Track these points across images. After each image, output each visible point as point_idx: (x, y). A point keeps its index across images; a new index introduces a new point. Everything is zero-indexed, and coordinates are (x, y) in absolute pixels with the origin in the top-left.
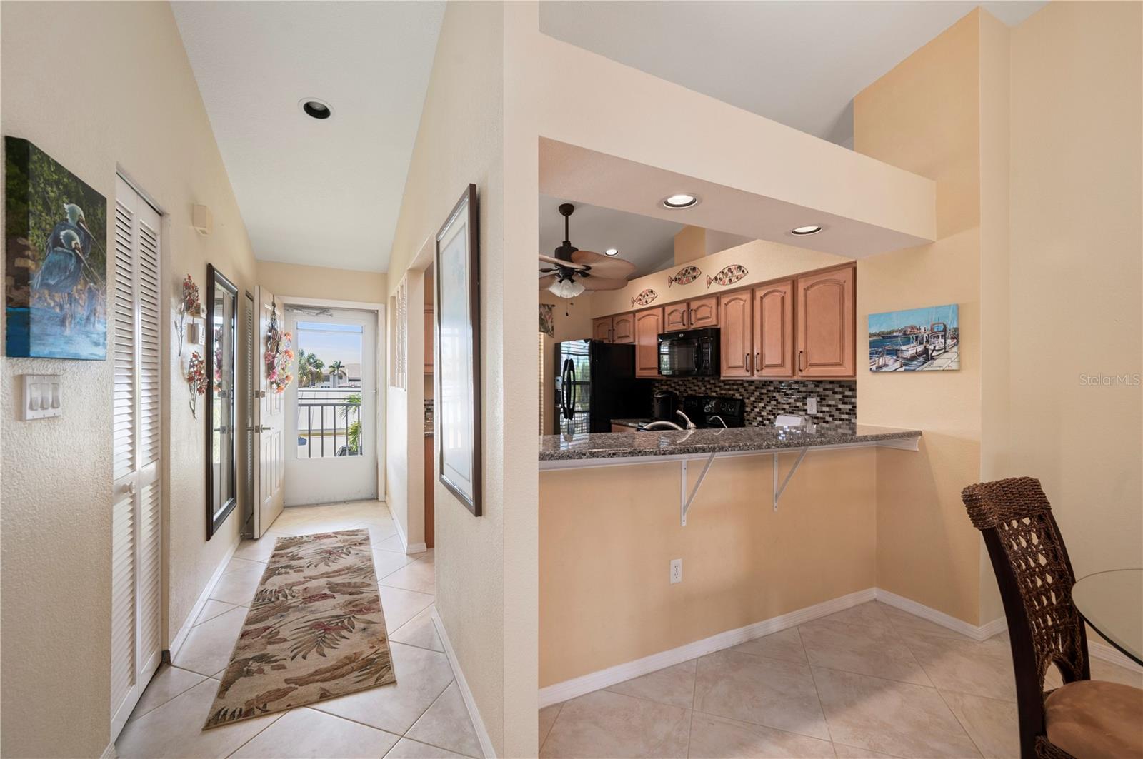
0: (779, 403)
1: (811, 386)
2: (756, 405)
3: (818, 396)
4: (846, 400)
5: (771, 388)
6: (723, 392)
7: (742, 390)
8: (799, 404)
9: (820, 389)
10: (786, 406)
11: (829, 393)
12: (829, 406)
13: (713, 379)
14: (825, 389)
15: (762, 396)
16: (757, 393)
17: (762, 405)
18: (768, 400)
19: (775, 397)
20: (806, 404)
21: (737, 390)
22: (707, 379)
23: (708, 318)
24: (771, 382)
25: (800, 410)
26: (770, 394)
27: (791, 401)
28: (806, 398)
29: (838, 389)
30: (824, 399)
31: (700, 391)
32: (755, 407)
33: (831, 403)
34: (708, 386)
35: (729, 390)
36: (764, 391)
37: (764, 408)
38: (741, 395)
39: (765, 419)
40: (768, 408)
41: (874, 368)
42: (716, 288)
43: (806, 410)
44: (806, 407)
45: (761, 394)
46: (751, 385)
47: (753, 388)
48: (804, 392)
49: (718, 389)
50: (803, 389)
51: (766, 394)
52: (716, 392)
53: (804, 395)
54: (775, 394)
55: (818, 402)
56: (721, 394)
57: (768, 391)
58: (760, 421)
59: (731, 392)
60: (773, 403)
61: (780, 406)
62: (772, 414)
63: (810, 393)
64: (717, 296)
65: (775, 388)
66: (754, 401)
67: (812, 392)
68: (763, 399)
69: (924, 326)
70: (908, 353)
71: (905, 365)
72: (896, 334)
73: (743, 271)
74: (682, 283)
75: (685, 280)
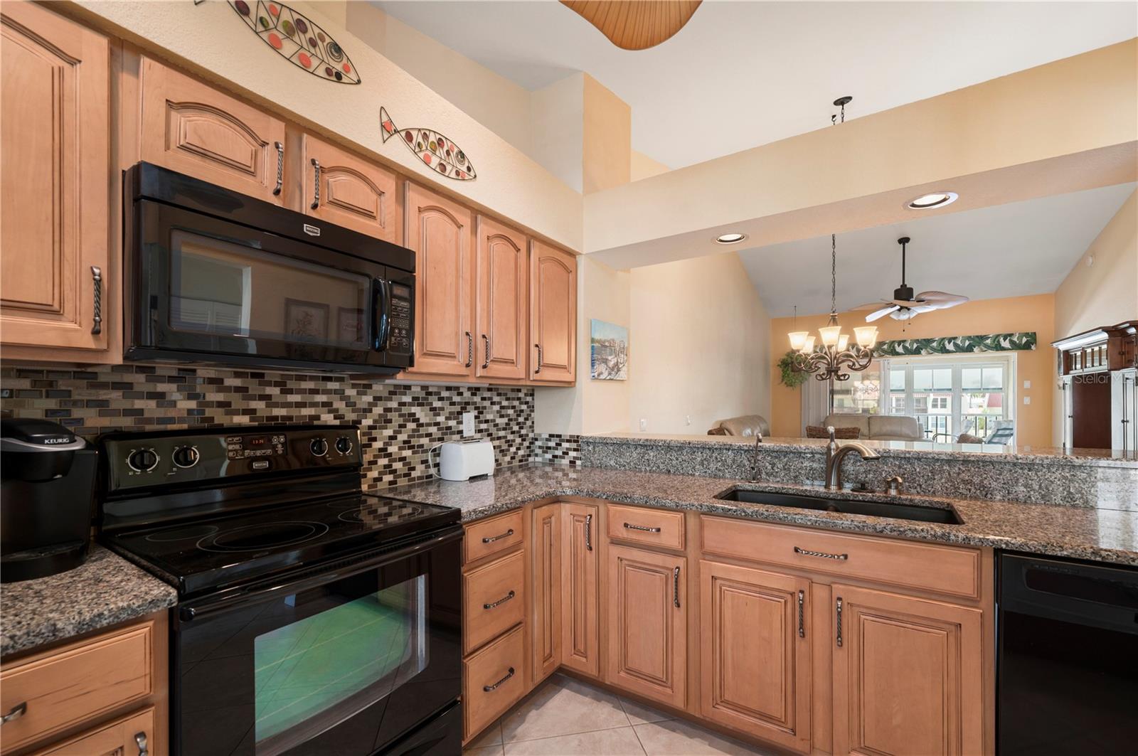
0: (422, 425)
1: (467, 394)
2: (375, 433)
3: (476, 408)
4: (503, 412)
5: (407, 399)
6: (280, 412)
7: (339, 405)
8: (452, 423)
9: (477, 399)
10: (433, 430)
11: (487, 403)
12: (487, 421)
13: (237, 375)
14: (483, 399)
15: (389, 415)
16: (378, 410)
17: (389, 432)
18: (401, 421)
19: (414, 414)
20: (461, 423)
21: (327, 405)
22: (204, 372)
23: (369, 215)
24: (408, 387)
25: (453, 433)
26: (405, 410)
27: (441, 419)
28: (460, 413)
29: (496, 399)
30: (482, 413)
31: (171, 413)
32: (375, 439)
33: (490, 417)
34: (214, 396)
35: (301, 405)
36: (394, 404)
37: (393, 438)
38: (337, 417)
39: (395, 460)
40: (402, 437)
41: (596, 374)
43: (460, 432)
44: (461, 427)
45: (387, 410)
46: (365, 394)
47: (369, 398)
48: (459, 403)
49: (259, 405)
50: (456, 399)
51: (396, 410)
52: (250, 412)
53: (458, 408)
54: (414, 409)
55: (476, 417)
56: (276, 418)
57: (402, 404)
58: (385, 467)
59: (306, 412)
60: (411, 426)
61: (423, 431)
62: (410, 448)
63: (464, 407)
64: (405, 178)
65: (414, 399)
66: (370, 428)
67: (467, 403)
68: (390, 421)
69: (617, 342)
70: (611, 364)
71: (610, 374)
72: (607, 344)
73: (469, 169)
74: (275, 46)
75: (289, 48)
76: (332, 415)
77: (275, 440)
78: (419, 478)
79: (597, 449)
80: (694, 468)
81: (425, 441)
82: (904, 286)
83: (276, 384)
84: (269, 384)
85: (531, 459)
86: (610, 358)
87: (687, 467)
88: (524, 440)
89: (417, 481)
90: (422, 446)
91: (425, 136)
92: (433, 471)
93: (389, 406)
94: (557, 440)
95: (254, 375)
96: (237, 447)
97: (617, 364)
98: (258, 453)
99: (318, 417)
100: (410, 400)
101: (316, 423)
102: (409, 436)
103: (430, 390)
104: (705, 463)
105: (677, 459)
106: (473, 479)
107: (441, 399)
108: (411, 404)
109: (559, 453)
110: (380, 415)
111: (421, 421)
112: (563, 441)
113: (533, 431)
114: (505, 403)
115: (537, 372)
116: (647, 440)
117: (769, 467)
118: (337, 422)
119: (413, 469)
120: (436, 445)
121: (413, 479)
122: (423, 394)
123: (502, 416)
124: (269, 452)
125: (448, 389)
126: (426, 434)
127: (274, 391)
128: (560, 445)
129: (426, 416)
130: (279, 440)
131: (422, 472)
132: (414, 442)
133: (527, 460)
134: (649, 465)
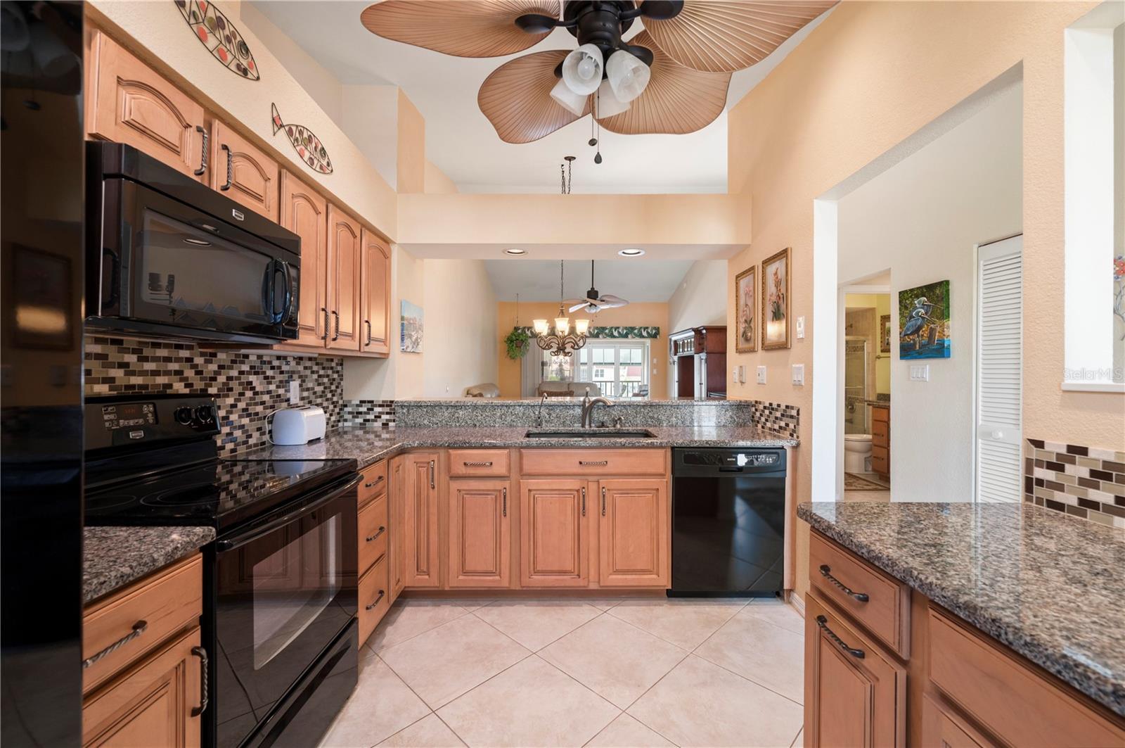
0: (257, 393)
1: (293, 363)
2: (219, 401)
3: (300, 377)
4: (320, 380)
5: (245, 368)
6: (137, 380)
7: (190, 373)
8: (281, 391)
9: (300, 368)
10: (266, 398)
11: (308, 372)
12: (308, 389)
13: (98, 341)
14: (306, 368)
15: (232, 384)
16: (222, 379)
17: (230, 401)
18: (240, 389)
19: (251, 383)
20: (288, 391)
21: (179, 373)
23: (259, 198)
25: (282, 401)
26: (244, 379)
27: (272, 387)
28: (288, 382)
29: (315, 368)
30: (304, 381)
32: (219, 408)
33: (310, 385)
35: (155, 373)
36: (234, 373)
37: (234, 406)
38: (187, 386)
39: (235, 428)
40: (241, 405)
41: (404, 348)
42: (281, 144)
43: (288, 400)
44: (288, 395)
45: (230, 378)
46: (211, 362)
47: (214, 367)
48: (287, 372)
49: (118, 373)
50: (285, 368)
51: (238, 378)
52: (109, 380)
53: (286, 377)
54: (252, 378)
55: (301, 386)
56: (133, 387)
57: (241, 373)
58: (228, 434)
59: (161, 380)
60: (249, 394)
61: (258, 399)
62: (249, 415)
63: (291, 376)
64: (284, 166)
65: (252, 367)
67: (293, 372)
68: (231, 389)
69: (418, 320)
70: (414, 338)
71: (413, 347)
72: (411, 322)
73: (328, 164)
74: (202, 38)
75: (212, 42)
76: (183, 384)
77: (145, 409)
78: (256, 445)
79: (411, 411)
80: (495, 421)
81: (259, 409)
82: (593, 288)
83: (134, 351)
84: (127, 351)
85: (340, 424)
86: (413, 334)
87: (489, 421)
88: (335, 407)
89: (253, 449)
90: (257, 414)
91: (301, 133)
92: (266, 438)
93: (231, 375)
94: (369, 406)
95: (114, 342)
96: (112, 417)
97: (417, 339)
98: (132, 423)
99: (170, 386)
100: (248, 369)
101: (169, 391)
102: (247, 404)
103: (264, 359)
104: (503, 416)
105: (482, 415)
106: (311, 442)
107: (273, 368)
108: (249, 373)
109: (371, 417)
110: (224, 384)
111: (257, 389)
112: (376, 406)
113: (342, 398)
114: (322, 372)
115: (367, 345)
116: (457, 402)
117: (547, 417)
118: (187, 391)
119: (250, 436)
120: (269, 412)
121: (250, 447)
122: (258, 364)
123: (319, 385)
124: (141, 421)
125: (279, 358)
126: (261, 402)
127: (131, 358)
128: (372, 410)
129: (261, 384)
130: (148, 409)
131: (257, 439)
132: (252, 410)
133: (337, 426)
134: (458, 422)
